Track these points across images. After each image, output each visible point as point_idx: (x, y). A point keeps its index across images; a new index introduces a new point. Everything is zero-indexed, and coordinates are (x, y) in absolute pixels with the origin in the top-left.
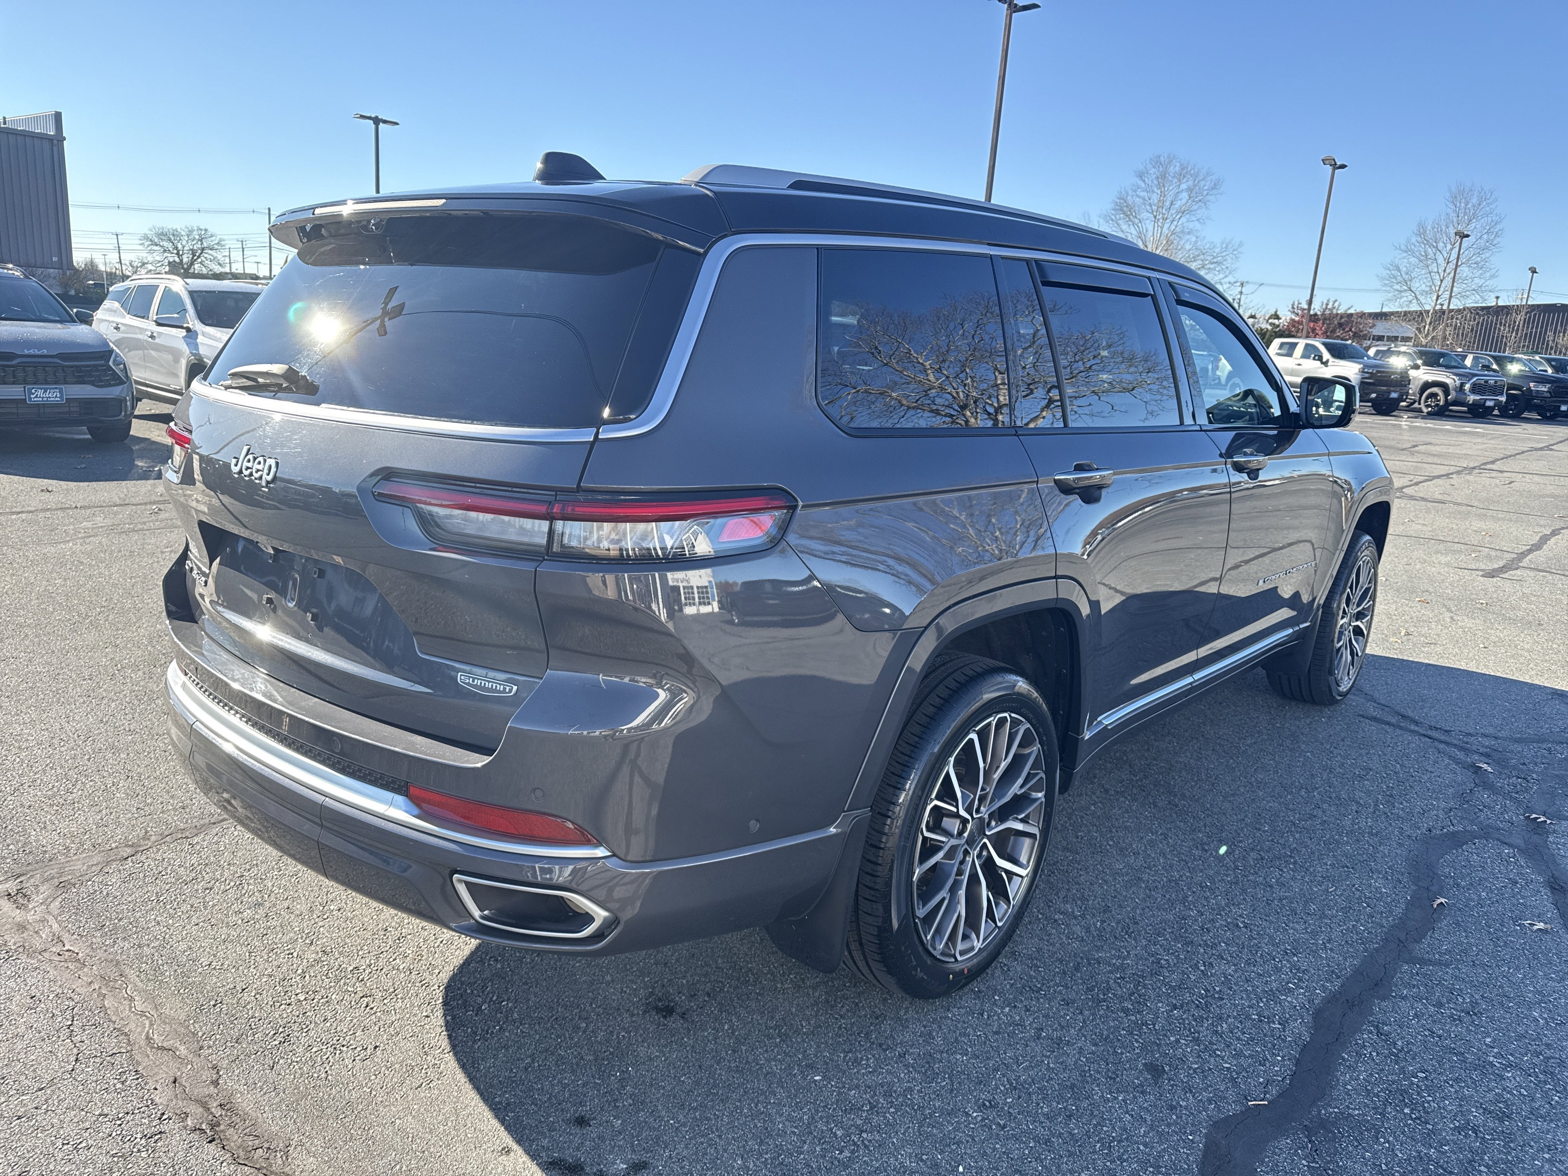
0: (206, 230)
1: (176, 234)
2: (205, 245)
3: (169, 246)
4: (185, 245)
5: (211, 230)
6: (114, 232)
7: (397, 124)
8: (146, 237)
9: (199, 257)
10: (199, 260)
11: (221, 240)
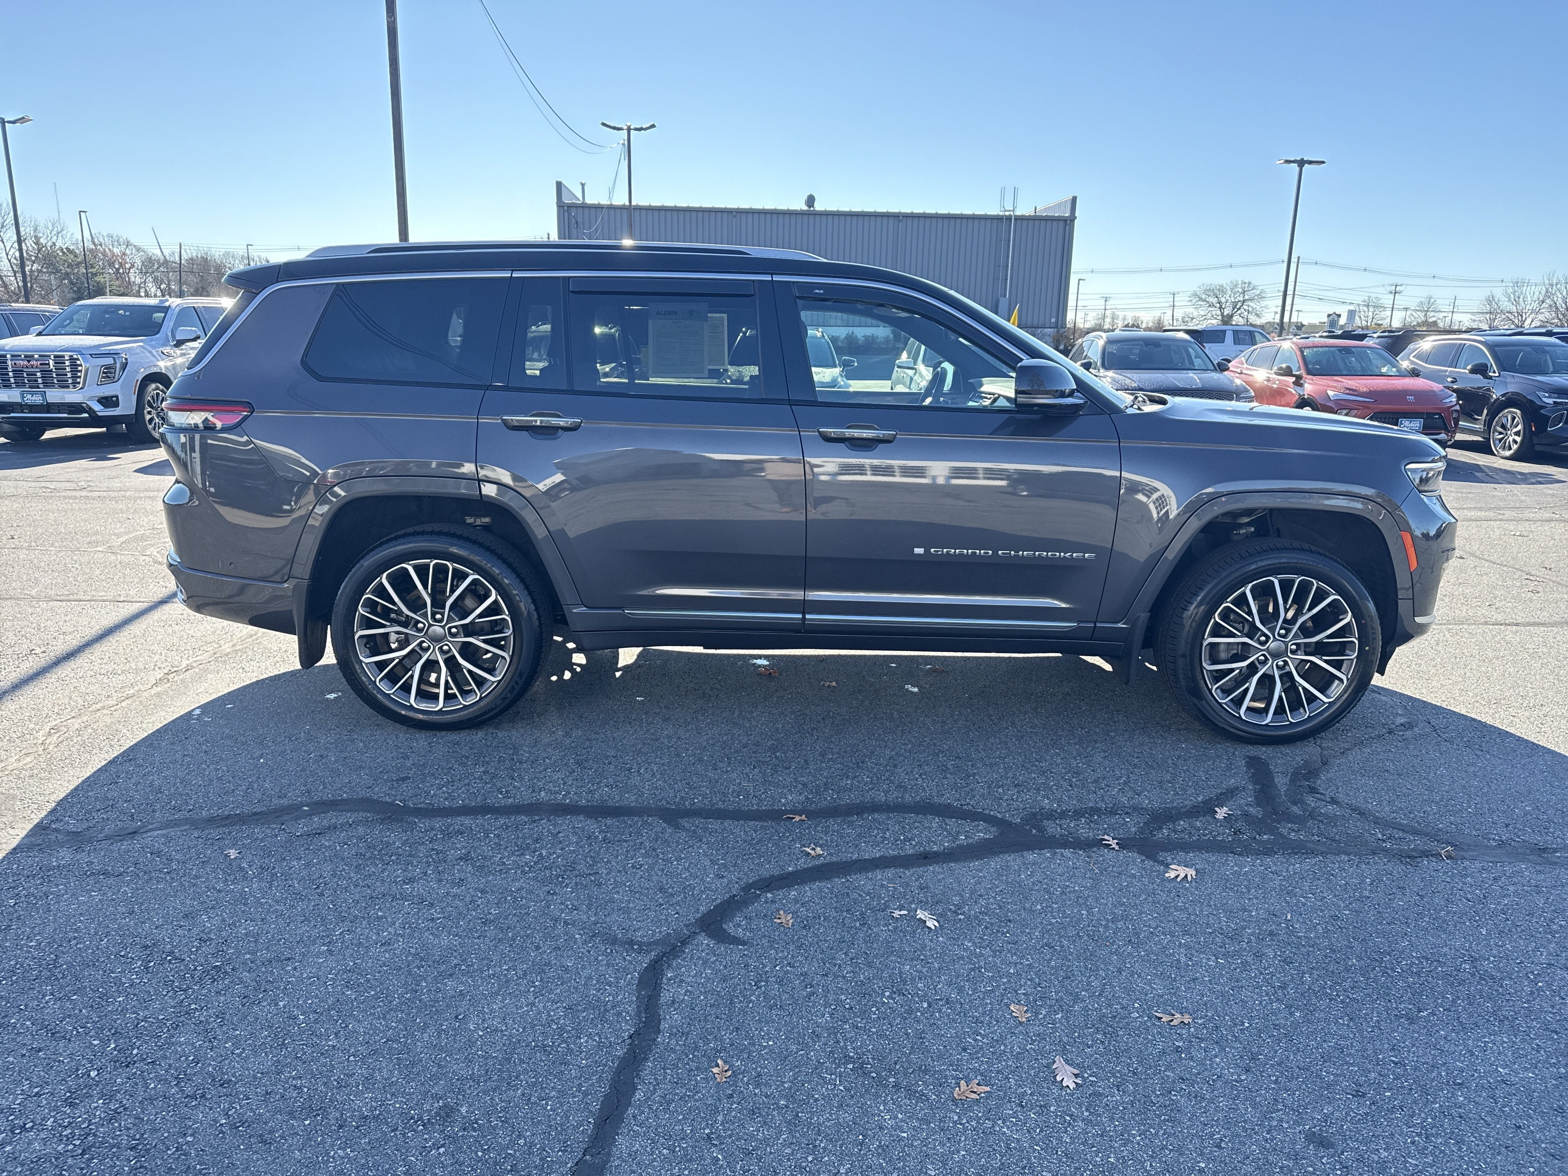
0: (1250, 283)
1: (1222, 290)
2: (1246, 297)
3: (1215, 300)
4: (1228, 299)
5: (1254, 283)
6: (1172, 291)
7: (1323, 162)
8: (1195, 295)
9: (1239, 309)
10: (1239, 312)
11: (1262, 291)
